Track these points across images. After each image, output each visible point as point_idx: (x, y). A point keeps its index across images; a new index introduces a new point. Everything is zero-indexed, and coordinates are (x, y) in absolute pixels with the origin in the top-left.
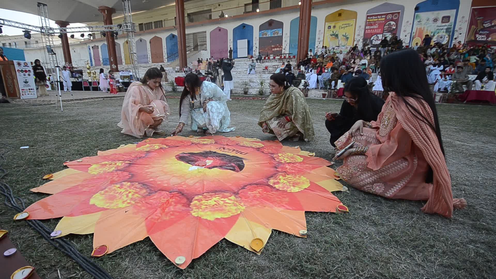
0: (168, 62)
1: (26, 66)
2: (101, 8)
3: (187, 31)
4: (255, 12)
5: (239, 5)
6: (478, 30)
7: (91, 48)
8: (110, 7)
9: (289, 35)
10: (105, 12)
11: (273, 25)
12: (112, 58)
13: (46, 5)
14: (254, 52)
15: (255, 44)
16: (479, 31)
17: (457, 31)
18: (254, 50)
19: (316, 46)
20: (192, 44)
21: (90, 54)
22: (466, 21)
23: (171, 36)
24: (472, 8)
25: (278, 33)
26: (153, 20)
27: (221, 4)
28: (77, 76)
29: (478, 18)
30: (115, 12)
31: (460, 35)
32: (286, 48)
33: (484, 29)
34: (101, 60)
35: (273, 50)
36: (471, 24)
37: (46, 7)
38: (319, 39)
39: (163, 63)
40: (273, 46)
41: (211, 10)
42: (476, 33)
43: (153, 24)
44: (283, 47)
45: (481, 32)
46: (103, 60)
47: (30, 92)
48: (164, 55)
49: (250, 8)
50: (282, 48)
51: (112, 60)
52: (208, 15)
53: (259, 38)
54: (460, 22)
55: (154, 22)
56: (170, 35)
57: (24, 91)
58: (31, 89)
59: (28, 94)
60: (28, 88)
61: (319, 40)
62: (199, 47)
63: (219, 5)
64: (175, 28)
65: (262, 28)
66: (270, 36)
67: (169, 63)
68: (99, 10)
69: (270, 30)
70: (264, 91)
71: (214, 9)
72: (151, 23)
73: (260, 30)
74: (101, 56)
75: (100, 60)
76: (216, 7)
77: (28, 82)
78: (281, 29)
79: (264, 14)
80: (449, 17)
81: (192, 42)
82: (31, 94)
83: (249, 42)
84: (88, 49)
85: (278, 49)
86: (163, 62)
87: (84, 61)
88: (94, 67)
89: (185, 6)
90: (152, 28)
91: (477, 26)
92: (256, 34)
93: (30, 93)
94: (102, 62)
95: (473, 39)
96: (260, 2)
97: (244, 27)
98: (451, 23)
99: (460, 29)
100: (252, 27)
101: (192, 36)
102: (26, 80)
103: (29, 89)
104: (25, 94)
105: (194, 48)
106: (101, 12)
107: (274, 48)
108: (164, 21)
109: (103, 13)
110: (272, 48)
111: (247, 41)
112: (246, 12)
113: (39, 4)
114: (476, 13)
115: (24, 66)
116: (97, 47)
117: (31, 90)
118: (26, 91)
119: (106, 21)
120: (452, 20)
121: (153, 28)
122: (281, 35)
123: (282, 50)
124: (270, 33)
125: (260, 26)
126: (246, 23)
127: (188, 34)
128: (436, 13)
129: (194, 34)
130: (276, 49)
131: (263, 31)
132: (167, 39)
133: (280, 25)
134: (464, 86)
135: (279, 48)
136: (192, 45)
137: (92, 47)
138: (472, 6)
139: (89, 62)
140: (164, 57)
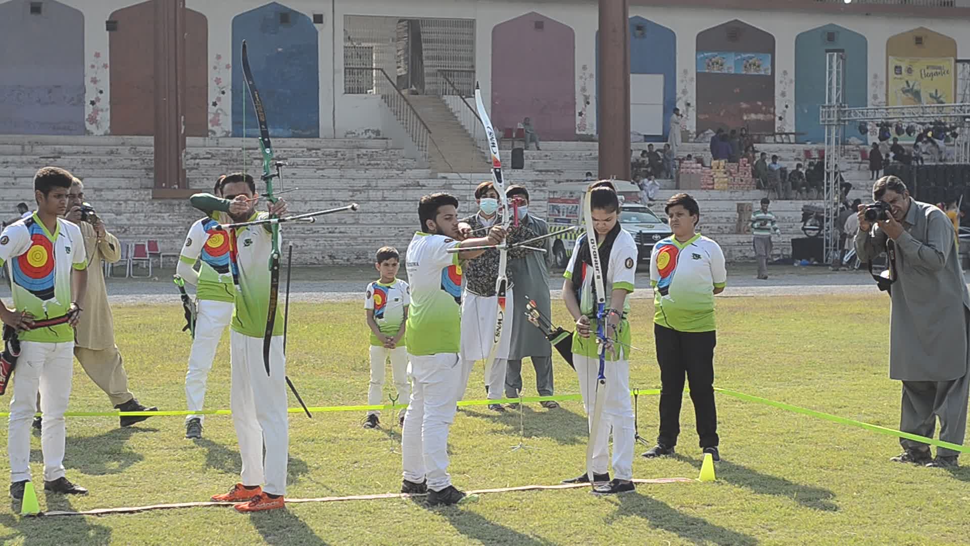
11: (741, 37)
15: (684, 92)
25: (759, 66)
32: (787, 115)
35: (746, 117)
38: (875, 97)
40: (744, 105)
44: (778, 113)
50: (774, 114)
53: (698, 73)
65: (704, 42)
66: (732, 71)
69: (733, 55)
73: (699, 50)
78: (770, 56)
83: (665, 85)
85: (761, 117)
92: (687, 62)
97: (642, 28)
100: (673, 36)
107: (748, 111)
110: (742, 111)
122: (769, 72)
123: (773, 121)
124: (732, 65)
125: (700, 38)
126: (647, 18)
130: (753, 116)
131: (709, 54)
133: (766, 44)
135: (765, 113)
140: (211, 109)
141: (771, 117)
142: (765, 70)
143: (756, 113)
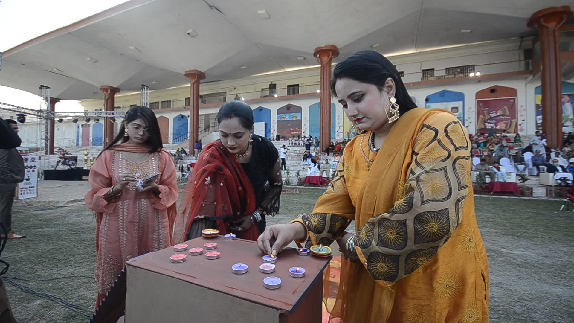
0: (173, 143)
1: (33, 161)
2: (103, 88)
3: (201, 112)
4: (272, 98)
5: (255, 89)
6: (486, 119)
7: (80, 126)
8: (115, 87)
9: (308, 119)
10: (108, 92)
11: (291, 109)
12: (107, 139)
13: (49, 88)
14: (271, 135)
15: (273, 127)
16: (488, 120)
17: (467, 120)
18: (271, 133)
19: (336, 131)
20: (203, 125)
21: (78, 132)
22: (473, 111)
23: (180, 117)
24: (477, 100)
25: (297, 117)
26: (160, 100)
27: (236, 87)
28: (70, 163)
29: (484, 109)
30: (119, 92)
31: (470, 124)
32: (306, 132)
33: (491, 119)
34: (91, 139)
35: (292, 133)
36: (479, 114)
37: (49, 89)
38: (339, 123)
39: (168, 145)
40: (292, 129)
41: (226, 92)
42: (485, 122)
43: (160, 104)
44: (303, 131)
45: (489, 121)
46: (93, 139)
47: (29, 190)
48: (169, 135)
49: (267, 93)
50: (301, 131)
51: (107, 141)
52: (222, 97)
53: (278, 121)
54: (468, 112)
55: (162, 102)
56: (178, 116)
57: (23, 190)
58: (32, 187)
59: (27, 193)
60: (28, 186)
61: (339, 125)
62: (211, 128)
63: (235, 89)
64: (185, 109)
65: (280, 111)
66: (288, 119)
67: (174, 145)
68: (101, 89)
69: (288, 114)
70: (290, 181)
71: (230, 91)
72: (158, 102)
73: (278, 114)
74: (91, 135)
75: (89, 140)
76: (232, 90)
77: (30, 179)
78: (300, 114)
79: (281, 99)
80: (457, 108)
81: (204, 123)
82: (31, 193)
83: (266, 124)
84: (76, 128)
85: (297, 132)
86: (168, 143)
87: (69, 140)
88: (80, 147)
89: (200, 88)
90: (158, 108)
91: (484, 116)
92: (274, 118)
93: (29, 192)
94: (91, 141)
95: (483, 127)
96: (277, 88)
97: (261, 110)
98: (460, 113)
99: (469, 118)
100: (270, 111)
101: (204, 117)
102: (29, 177)
103: (30, 187)
104: (24, 193)
105: (205, 130)
106: (103, 91)
107: (293, 131)
108: (173, 101)
109: (105, 92)
110: (291, 131)
111: (264, 124)
112: (263, 97)
113: (42, 87)
114: (481, 104)
115: (31, 162)
116: (88, 125)
117: (31, 189)
118: (25, 189)
119: (107, 100)
120: (460, 110)
121: (160, 107)
122: (300, 119)
123: (301, 134)
124: (288, 117)
125: (278, 110)
126: (263, 107)
127: (201, 115)
128: (445, 104)
129: (206, 115)
130: (295, 132)
131: (281, 115)
132: (174, 119)
133: (299, 110)
134: (487, 176)
135: (299, 131)
136: (204, 127)
137: (82, 125)
138: (476, 98)
139: (75, 141)
140: (169, 138)
141: (300, 132)
142: (299, 118)
143: (296, 131)
